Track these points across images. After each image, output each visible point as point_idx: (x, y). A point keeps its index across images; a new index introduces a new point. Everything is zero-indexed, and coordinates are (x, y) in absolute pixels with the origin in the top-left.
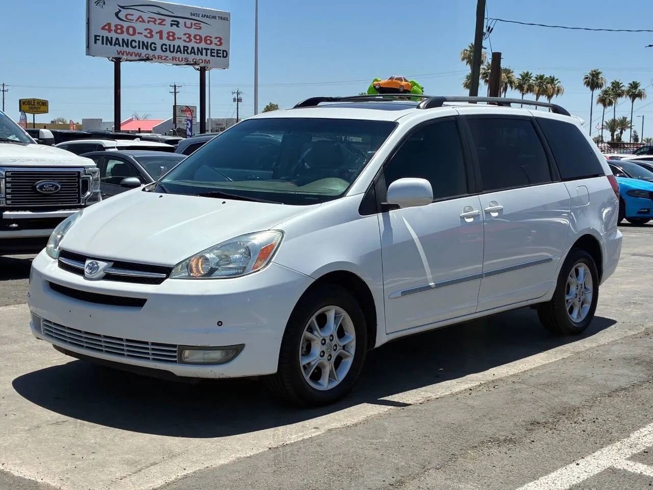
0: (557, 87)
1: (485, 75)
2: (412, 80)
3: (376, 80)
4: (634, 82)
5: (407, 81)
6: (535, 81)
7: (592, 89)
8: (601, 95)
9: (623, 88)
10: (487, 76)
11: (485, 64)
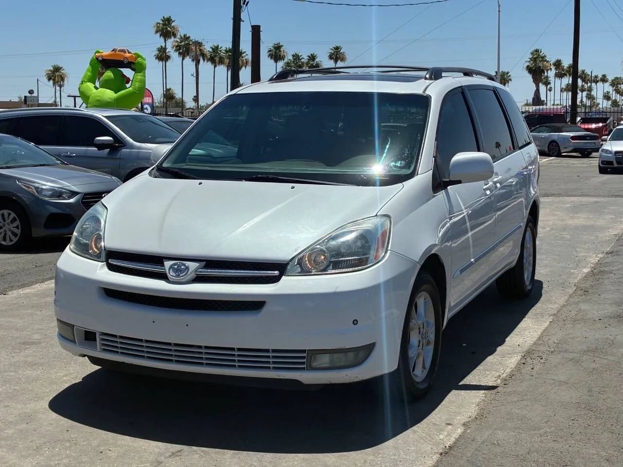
0: (246, 60)
1: (179, 48)
2: (136, 52)
3: (98, 52)
4: (312, 55)
5: (130, 53)
6: (224, 53)
7: (276, 61)
8: (284, 66)
9: (303, 60)
10: (180, 49)
11: (178, 37)
